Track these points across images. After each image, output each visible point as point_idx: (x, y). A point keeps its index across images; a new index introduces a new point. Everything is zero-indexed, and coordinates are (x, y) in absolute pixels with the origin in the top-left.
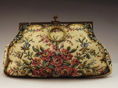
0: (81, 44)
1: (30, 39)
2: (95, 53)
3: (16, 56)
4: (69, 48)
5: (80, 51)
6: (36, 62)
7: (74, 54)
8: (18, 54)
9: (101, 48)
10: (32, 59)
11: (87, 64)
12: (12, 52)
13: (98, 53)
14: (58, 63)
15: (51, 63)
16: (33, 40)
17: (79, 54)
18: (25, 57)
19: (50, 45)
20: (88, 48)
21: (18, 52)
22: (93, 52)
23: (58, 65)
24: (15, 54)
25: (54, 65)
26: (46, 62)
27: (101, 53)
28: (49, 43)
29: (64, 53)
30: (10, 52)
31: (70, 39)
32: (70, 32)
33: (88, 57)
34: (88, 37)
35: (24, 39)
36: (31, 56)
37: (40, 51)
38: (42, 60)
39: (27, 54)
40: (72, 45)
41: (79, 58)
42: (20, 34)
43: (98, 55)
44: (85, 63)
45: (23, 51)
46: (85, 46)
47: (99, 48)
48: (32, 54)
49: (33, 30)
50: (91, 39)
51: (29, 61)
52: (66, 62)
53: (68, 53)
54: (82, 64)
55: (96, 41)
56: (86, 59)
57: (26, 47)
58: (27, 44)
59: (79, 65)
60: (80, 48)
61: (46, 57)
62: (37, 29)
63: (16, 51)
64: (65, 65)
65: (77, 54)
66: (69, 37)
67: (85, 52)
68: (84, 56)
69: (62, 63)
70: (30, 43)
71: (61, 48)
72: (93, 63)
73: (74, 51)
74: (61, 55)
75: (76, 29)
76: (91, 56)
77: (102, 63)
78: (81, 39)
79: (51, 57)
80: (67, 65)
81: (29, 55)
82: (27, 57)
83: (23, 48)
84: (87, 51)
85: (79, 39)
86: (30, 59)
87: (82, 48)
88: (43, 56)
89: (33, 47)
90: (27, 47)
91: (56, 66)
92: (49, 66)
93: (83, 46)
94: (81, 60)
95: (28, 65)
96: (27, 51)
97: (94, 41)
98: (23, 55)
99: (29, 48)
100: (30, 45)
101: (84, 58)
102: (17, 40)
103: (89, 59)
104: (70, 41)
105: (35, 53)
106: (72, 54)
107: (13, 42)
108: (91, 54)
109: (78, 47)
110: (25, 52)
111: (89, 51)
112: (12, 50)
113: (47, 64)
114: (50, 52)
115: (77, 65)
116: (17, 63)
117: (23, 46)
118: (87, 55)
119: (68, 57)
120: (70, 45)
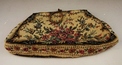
0: (79, 22)
1: (41, 21)
2: (92, 25)
3: (28, 32)
4: (71, 27)
5: (79, 27)
6: (46, 37)
7: (75, 30)
8: (30, 30)
9: (97, 20)
10: (43, 35)
11: (87, 35)
12: (25, 28)
13: (96, 24)
14: (63, 36)
15: (58, 37)
16: (44, 23)
17: (79, 29)
18: (37, 33)
19: (57, 27)
20: (85, 23)
21: (31, 29)
22: (91, 25)
23: (64, 38)
24: (27, 30)
25: (60, 38)
26: (54, 36)
27: (98, 23)
28: (56, 26)
29: (68, 31)
30: (23, 28)
31: (71, 21)
32: (71, 16)
33: (87, 30)
34: (85, 15)
35: (36, 20)
36: (42, 33)
37: (50, 30)
38: (50, 36)
39: (39, 31)
40: (73, 25)
41: (80, 32)
42: (33, 16)
43: (96, 26)
44: (85, 34)
45: (35, 29)
46: (82, 23)
47: (94, 21)
48: (43, 31)
49: (43, 15)
50: (88, 16)
51: (40, 36)
52: (70, 35)
53: (70, 30)
54: (84, 35)
55: (91, 17)
56: (85, 32)
57: (38, 26)
58: (39, 24)
59: (81, 37)
60: (79, 25)
61: (54, 34)
62: (46, 15)
63: (29, 28)
64: (69, 37)
65: (78, 29)
66: (70, 20)
67: (84, 27)
68: (84, 30)
69: (67, 36)
70: (41, 24)
71: (65, 28)
72: (93, 33)
73: (75, 28)
74: (65, 32)
75: (75, 13)
76: (89, 28)
77: (103, 31)
78: (79, 19)
79: (58, 34)
80: (71, 38)
81: (41, 32)
82: (39, 34)
83: (35, 27)
84: (85, 26)
85: (78, 20)
86: (41, 35)
87: (80, 25)
88: (51, 33)
89: (44, 27)
90: (40, 26)
91: (62, 39)
92: (56, 39)
93: (81, 23)
94: (81, 33)
95: (38, 39)
96: (39, 29)
97: (90, 17)
98: (35, 31)
99: (41, 27)
100: (42, 26)
101: (84, 31)
102: (31, 20)
103: (88, 31)
104: (71, 23)
105: (45, 31)
106: (73, 30)
107: (27, 21)
108: (90, 27)
109: (77, 25)
110: (37, 30)
111: (87, 25)
112: (24, 27)
113: (54, 38)
114: (57, 31)
115: (79, 37)
116: (28, 37)
117: (35, 25)
118: (86, 29)
119: (71, 33)
120: (72, 25)
